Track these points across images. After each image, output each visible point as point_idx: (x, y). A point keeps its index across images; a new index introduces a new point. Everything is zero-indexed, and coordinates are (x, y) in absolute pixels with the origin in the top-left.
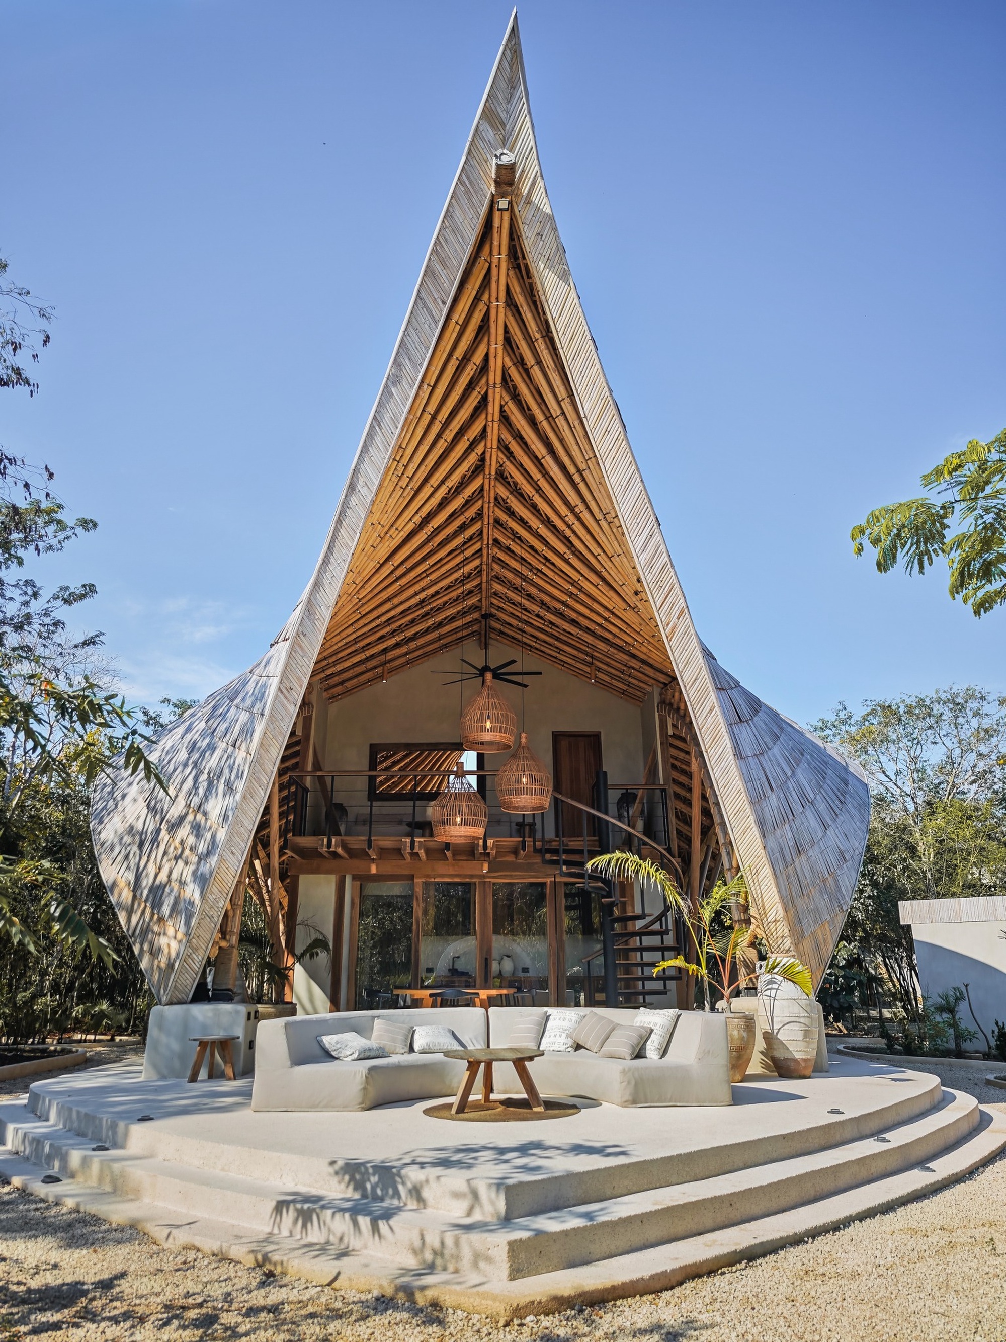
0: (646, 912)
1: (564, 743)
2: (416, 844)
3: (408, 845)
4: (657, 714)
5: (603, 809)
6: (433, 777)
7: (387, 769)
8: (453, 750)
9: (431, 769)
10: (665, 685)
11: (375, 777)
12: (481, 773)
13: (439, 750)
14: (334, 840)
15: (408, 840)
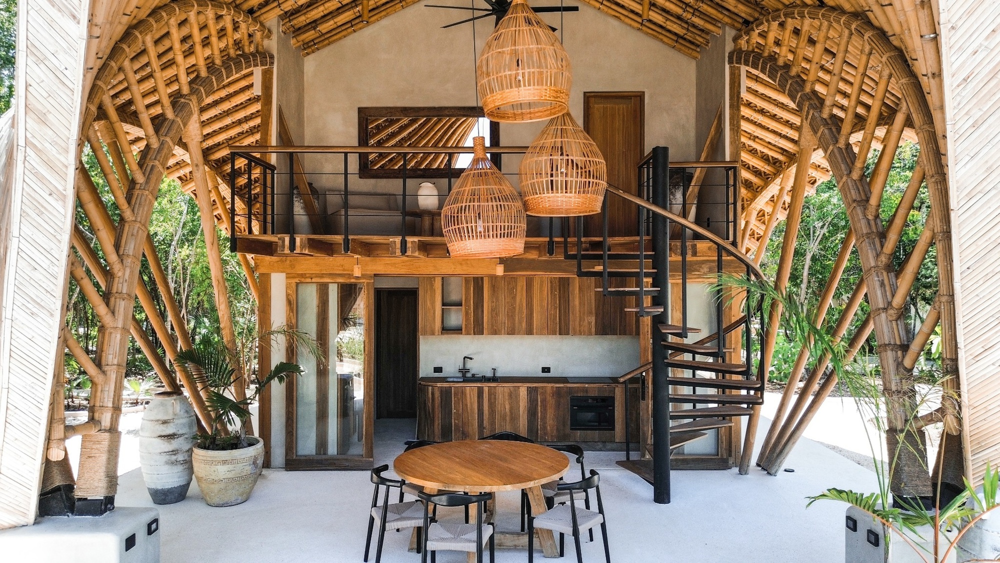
0: (689, 325)
1: (597, 107)
2: (409, 245)
3: (398, 245)
4: (727, 67)
5: (660, 199)
6: (437, 155)
7: (380, 144)
8: (468, 116)
9: (435, 145)
10: (746, 22)
11: (368, 154)
12: (495, 150)
13: (451, 116)
14: (298, 240)
15: (398, 240)
